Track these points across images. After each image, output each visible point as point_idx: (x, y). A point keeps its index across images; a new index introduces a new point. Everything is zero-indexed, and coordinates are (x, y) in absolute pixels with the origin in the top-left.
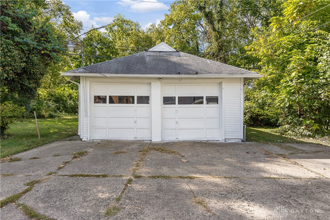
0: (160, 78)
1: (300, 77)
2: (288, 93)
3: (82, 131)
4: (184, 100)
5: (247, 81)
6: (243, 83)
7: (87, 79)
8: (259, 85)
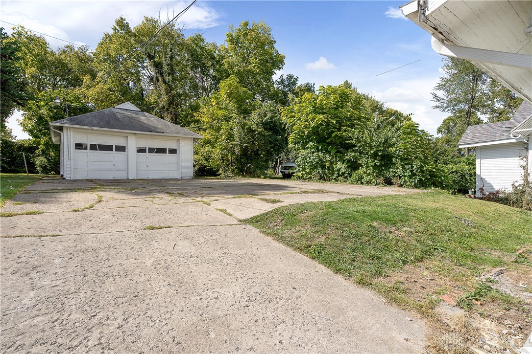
0: (135, 134)
1: (227, 140)
2: (221, 149)
3: (65, 171)
4: (151, 150)
5: (195, 140)
6: (192, 141)
7: (70, 129)
8: (204, 142)
